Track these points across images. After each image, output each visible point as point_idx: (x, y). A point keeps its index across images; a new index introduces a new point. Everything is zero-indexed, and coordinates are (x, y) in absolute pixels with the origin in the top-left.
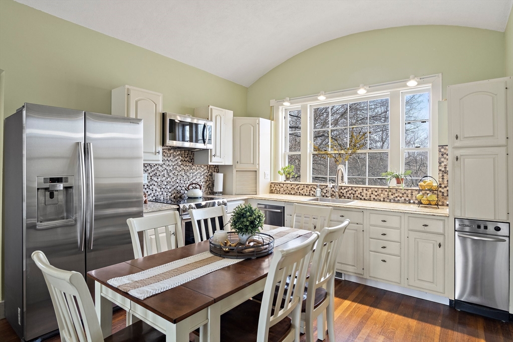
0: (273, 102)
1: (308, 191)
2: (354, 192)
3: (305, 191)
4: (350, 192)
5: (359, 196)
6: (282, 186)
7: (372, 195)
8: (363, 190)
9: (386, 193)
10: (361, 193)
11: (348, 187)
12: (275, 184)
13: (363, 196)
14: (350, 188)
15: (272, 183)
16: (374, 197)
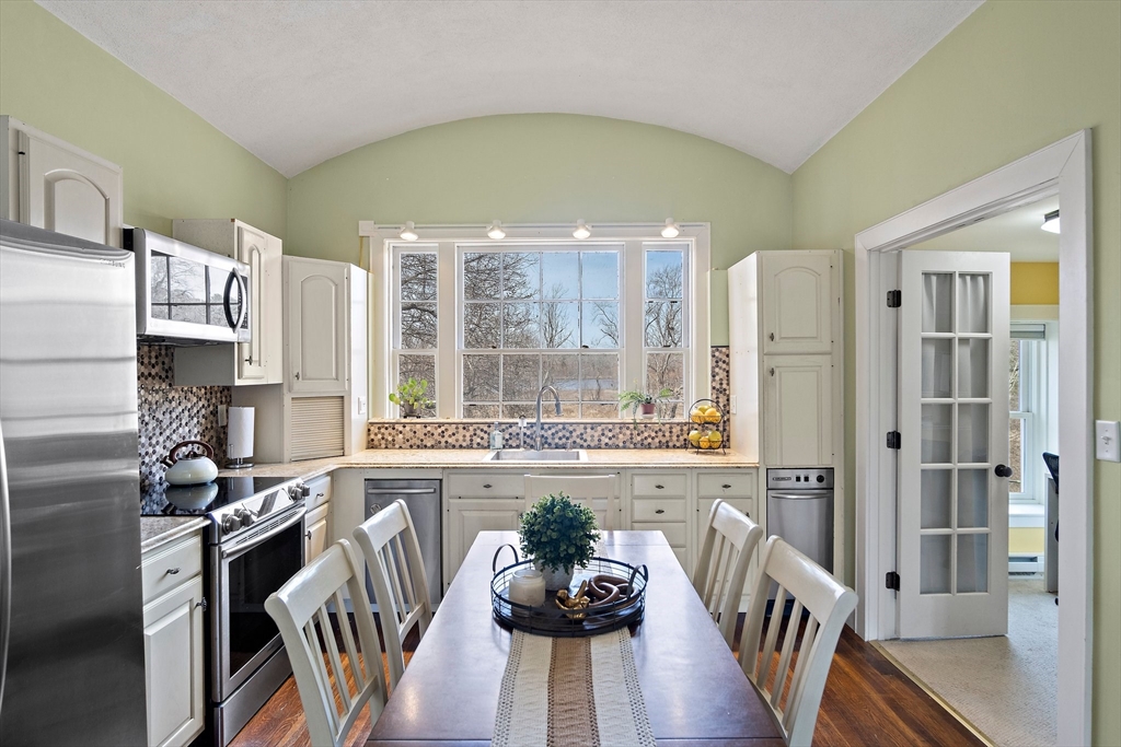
0: (366, 227)
1: (468, 438)
2: (568, 435)
3: (461, 438)
4: (560, 434)
5: (578, 440)
6: (401, 428)
7: (603, 438)
8: (585, 428)
9: (628, 432)
10: (582, 434)
11: (557, 424)
12: (381, 426)
13: (585, 441)
14: (561, 427)
15: (372, 424)
16: (607, 440)
